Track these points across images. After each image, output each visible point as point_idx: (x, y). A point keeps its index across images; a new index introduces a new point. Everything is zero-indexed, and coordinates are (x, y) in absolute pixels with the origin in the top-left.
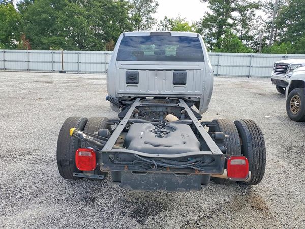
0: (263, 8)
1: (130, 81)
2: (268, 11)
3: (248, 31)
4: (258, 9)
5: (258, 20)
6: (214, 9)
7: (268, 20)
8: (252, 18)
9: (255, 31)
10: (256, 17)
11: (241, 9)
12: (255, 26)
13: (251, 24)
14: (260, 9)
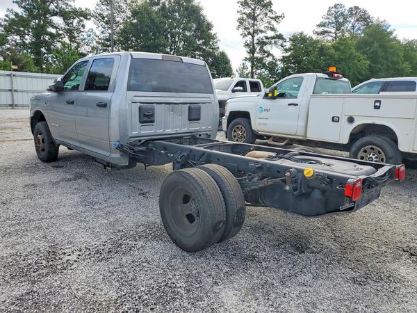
0: (93, 19)
1: (146, 119)
2: (100, 24)
3: (78, 47)
4: (87, 19)
5: (89, 33)
6: (24, 8)
7: (102, 36)
8: (82, 29)
9: (88, 48)
10: (86, 29)
11: (66, 15)
12: (87, 41)
13: (82, 37)
14: (89, 19)
